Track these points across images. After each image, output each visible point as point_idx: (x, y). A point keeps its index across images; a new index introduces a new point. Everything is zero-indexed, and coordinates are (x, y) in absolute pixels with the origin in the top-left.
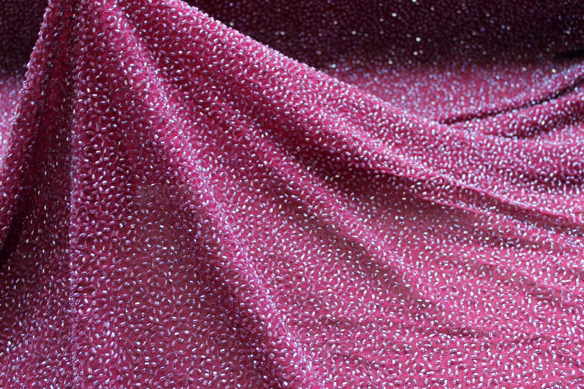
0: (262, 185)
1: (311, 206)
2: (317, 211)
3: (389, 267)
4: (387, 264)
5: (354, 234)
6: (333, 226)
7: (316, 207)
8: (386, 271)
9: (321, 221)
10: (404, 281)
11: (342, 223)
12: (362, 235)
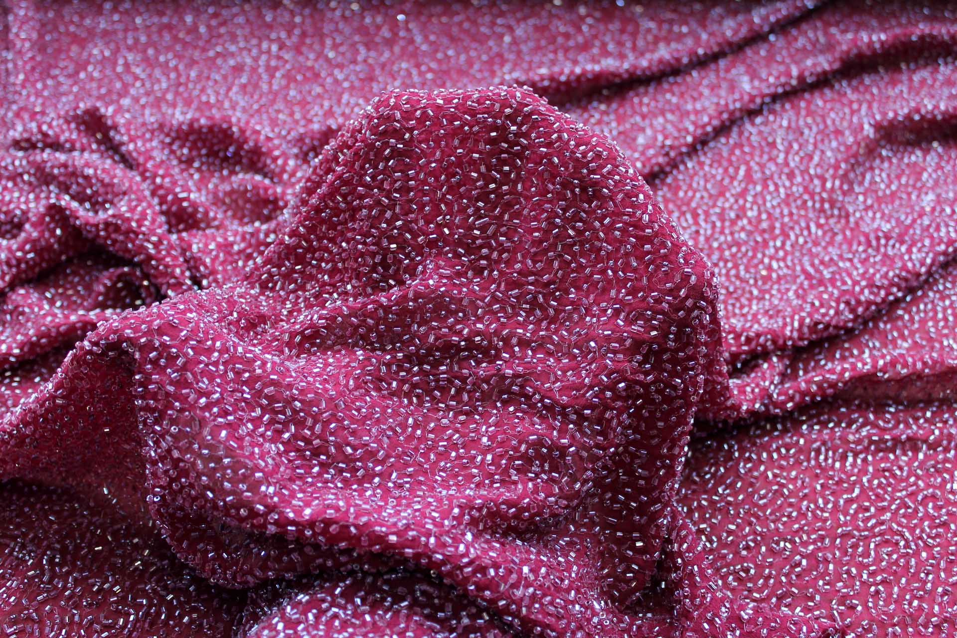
0: (418, 112)
1: (514, 128)
2: (526, 135)
3: (656, 234)
4: (652, 228)
5: (593, 172)
6: (556, 160)
7: (524, 128)
8: (649, 240)
9: (533, 153)
10: (682, 261)
11: (573, 152)
12: (609, 173)
